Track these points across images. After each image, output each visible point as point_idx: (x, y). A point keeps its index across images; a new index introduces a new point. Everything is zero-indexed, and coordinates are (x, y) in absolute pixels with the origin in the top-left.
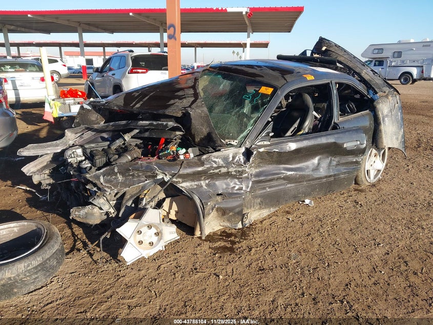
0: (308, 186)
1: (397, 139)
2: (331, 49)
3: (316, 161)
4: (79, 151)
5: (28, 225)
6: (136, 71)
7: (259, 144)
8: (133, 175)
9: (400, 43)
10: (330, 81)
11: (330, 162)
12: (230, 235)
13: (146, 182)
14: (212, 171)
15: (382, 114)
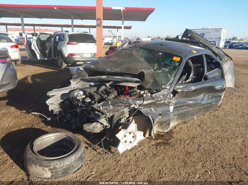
0: (198, 109)
1: (232, 83)
2: (194, 35)
3: (202, 95)
4: (81, 93)
5: (60, 135)
6: (71, 43)
7: (178, 87)
8: (118, 106)
9: (203, 29)
10: (202, 54)
11: (208, 96)
12: (162, 136)
13: (125, 109)
14: (158, 102)
15: (225, 70)
